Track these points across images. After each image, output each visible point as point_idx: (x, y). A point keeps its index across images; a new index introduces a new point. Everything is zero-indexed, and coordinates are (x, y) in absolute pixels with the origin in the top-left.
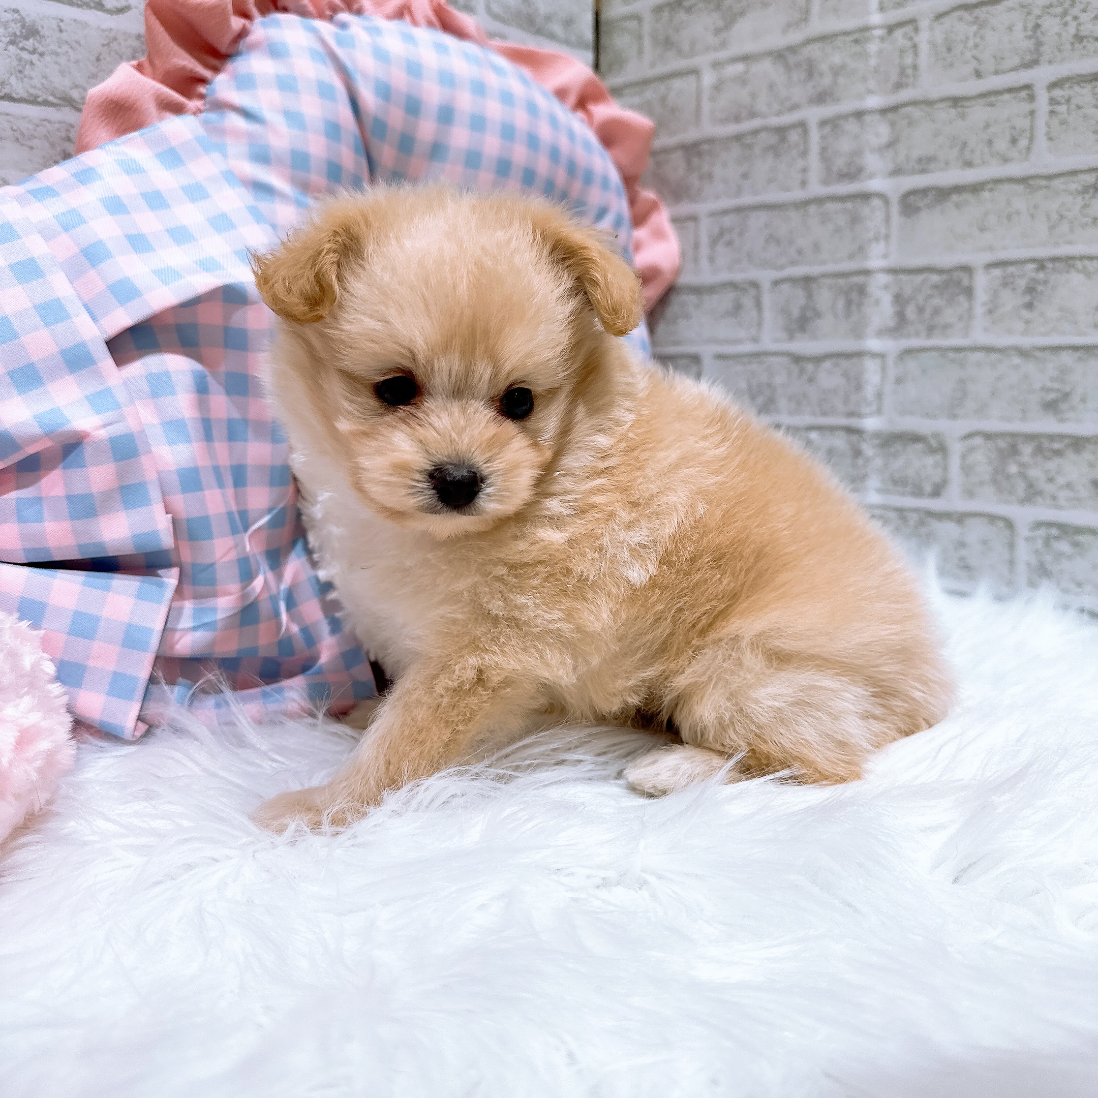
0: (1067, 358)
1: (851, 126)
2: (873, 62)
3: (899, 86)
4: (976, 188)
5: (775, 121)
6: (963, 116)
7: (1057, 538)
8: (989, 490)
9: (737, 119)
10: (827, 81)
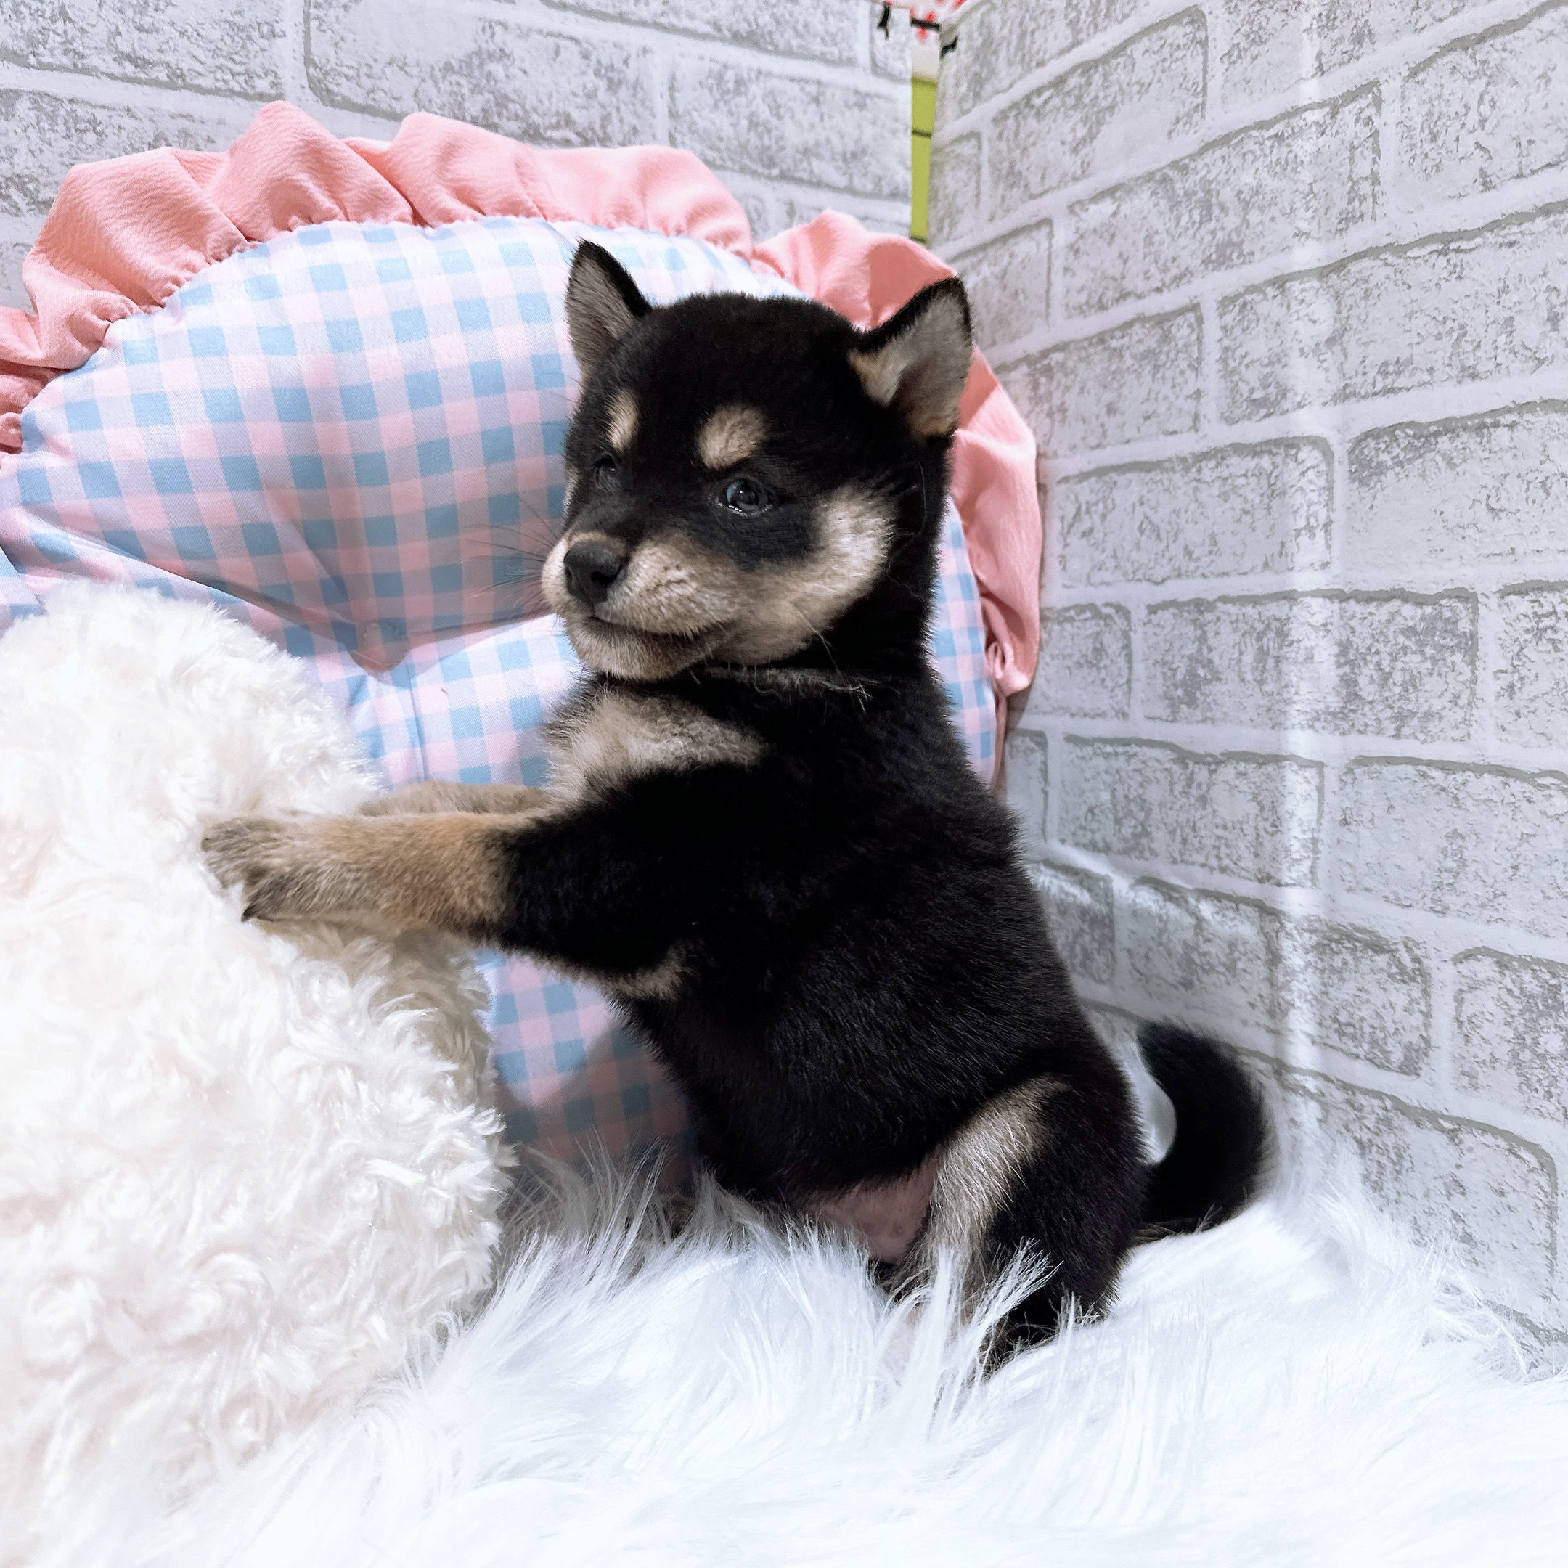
1: (1268, 307)
2: (1306, 176)
3: (1348, 219)
4: (1482, 425)
5: (1154, 304)
6: (1458, 273)
9: (1102, 307)
10: (1232, 221)
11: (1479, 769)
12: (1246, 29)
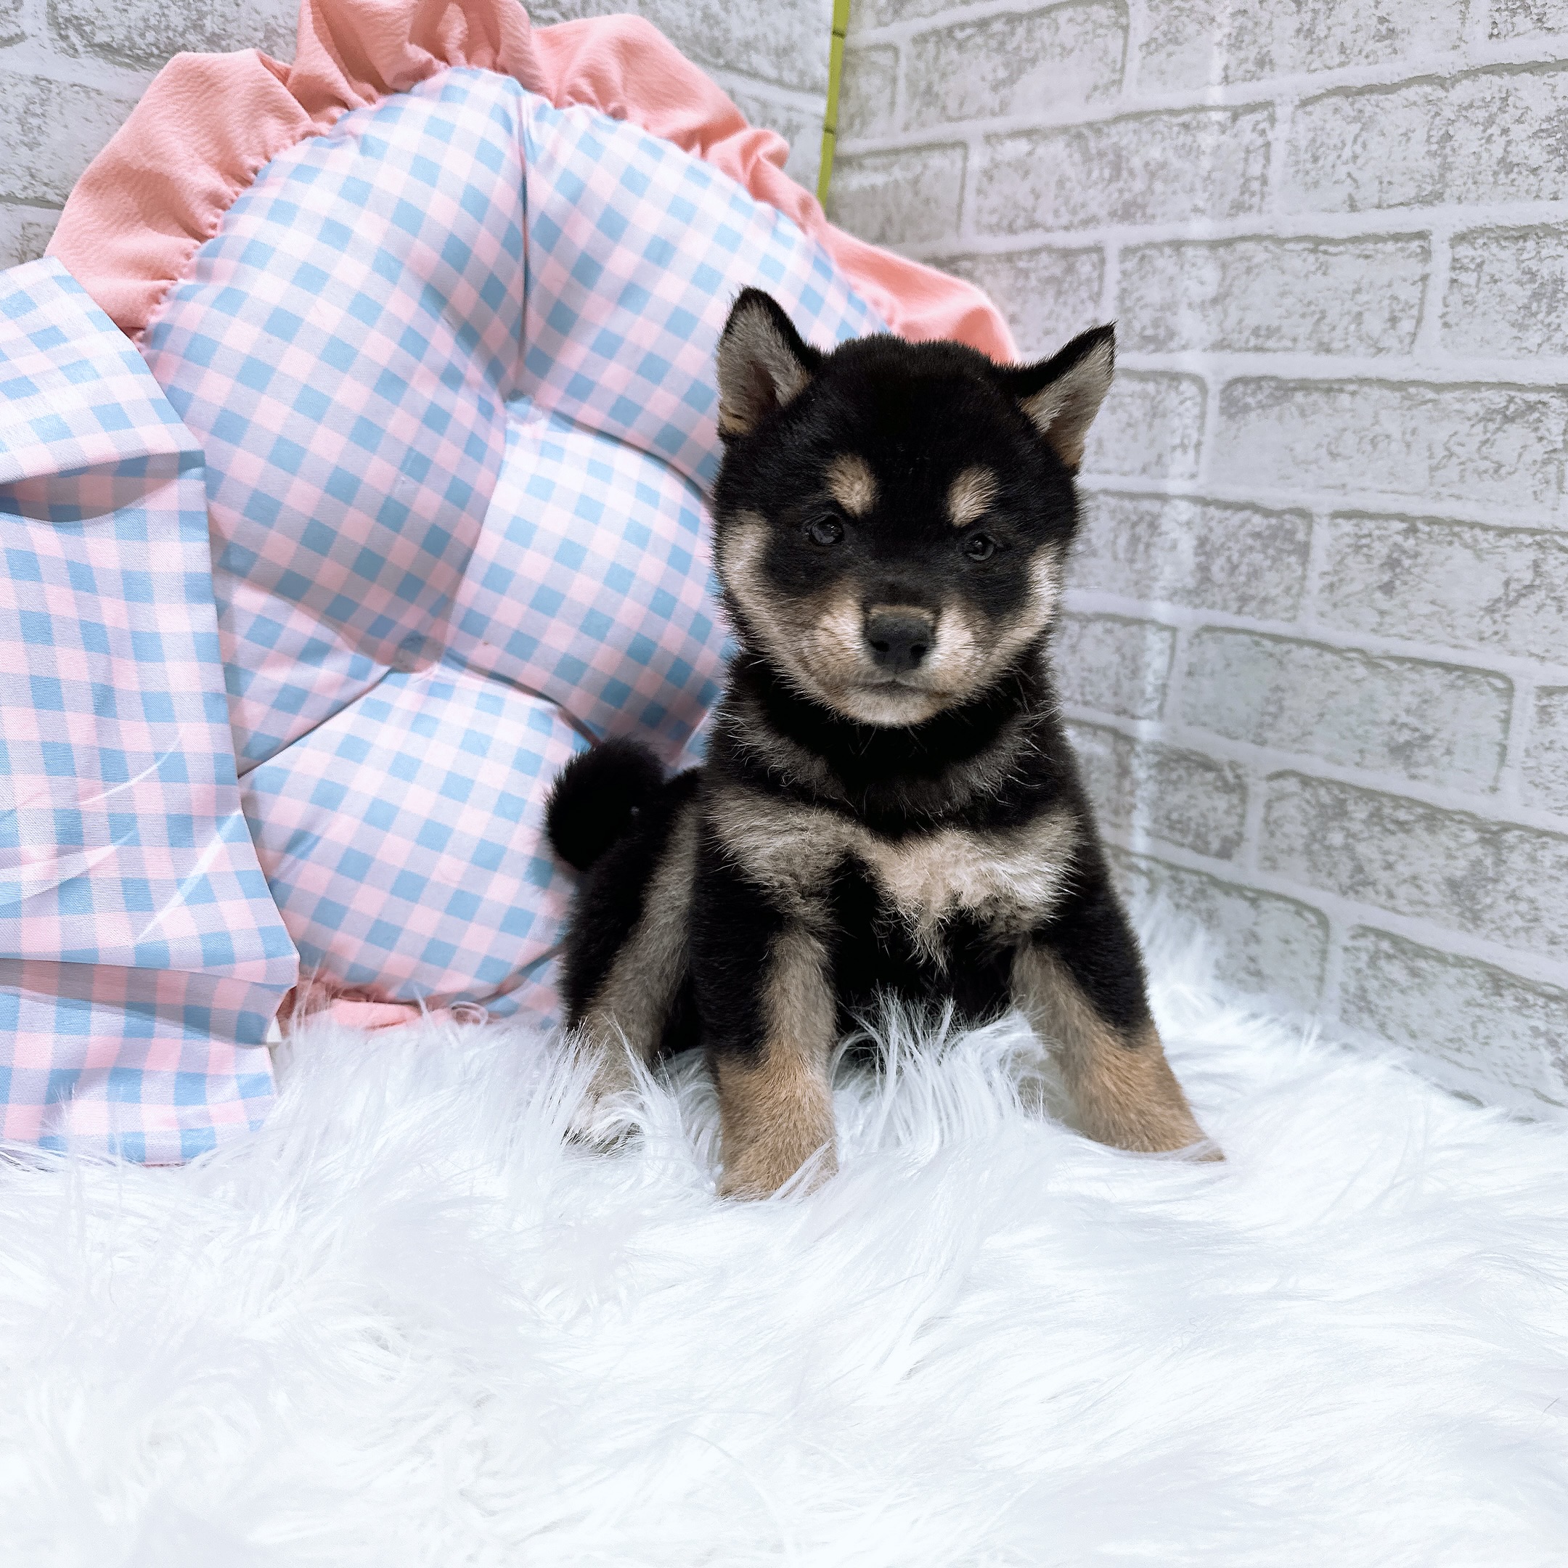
0: (1433, 681)
1: (1165, 262)
2: (1206, 163)
3: (1238, 208)
4: (1331, 388)
5: (1061, 239)
6: (1324, 269)
7: (1389, 957)
8: (1301, 863)
9: (1011, 230)
10: (1139, 185)
11: (1301, 642)
12: (1164, 27)
